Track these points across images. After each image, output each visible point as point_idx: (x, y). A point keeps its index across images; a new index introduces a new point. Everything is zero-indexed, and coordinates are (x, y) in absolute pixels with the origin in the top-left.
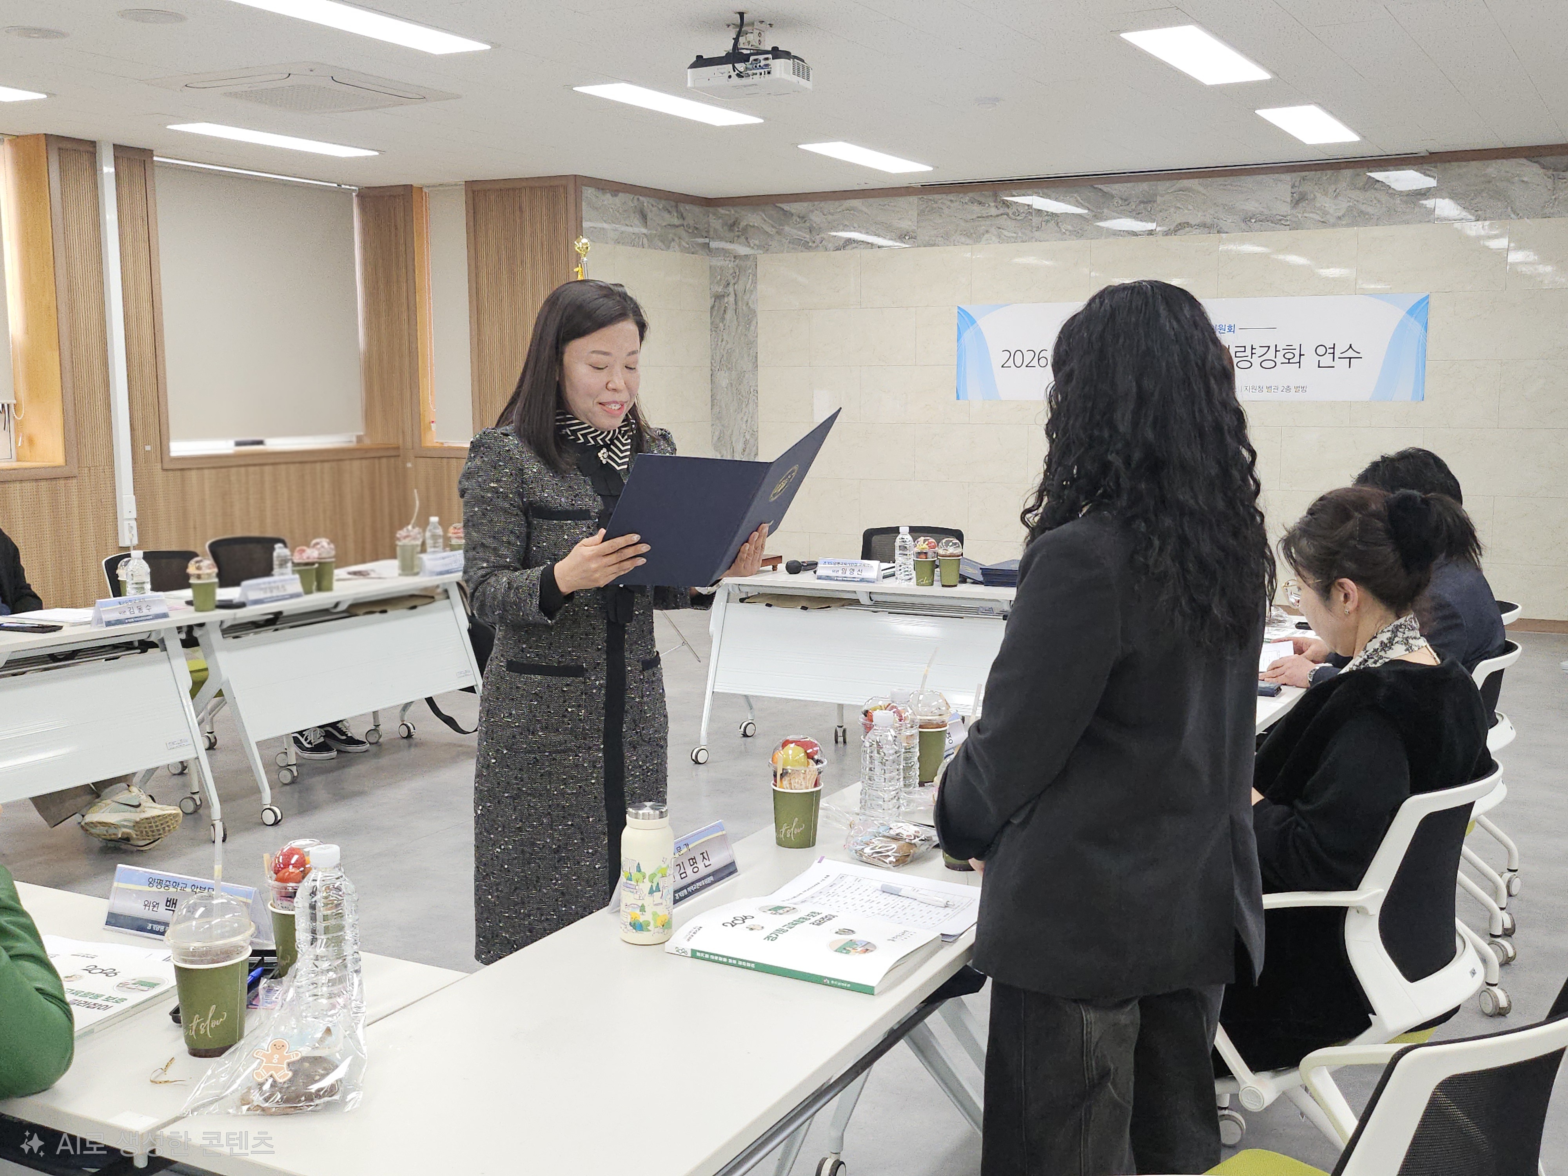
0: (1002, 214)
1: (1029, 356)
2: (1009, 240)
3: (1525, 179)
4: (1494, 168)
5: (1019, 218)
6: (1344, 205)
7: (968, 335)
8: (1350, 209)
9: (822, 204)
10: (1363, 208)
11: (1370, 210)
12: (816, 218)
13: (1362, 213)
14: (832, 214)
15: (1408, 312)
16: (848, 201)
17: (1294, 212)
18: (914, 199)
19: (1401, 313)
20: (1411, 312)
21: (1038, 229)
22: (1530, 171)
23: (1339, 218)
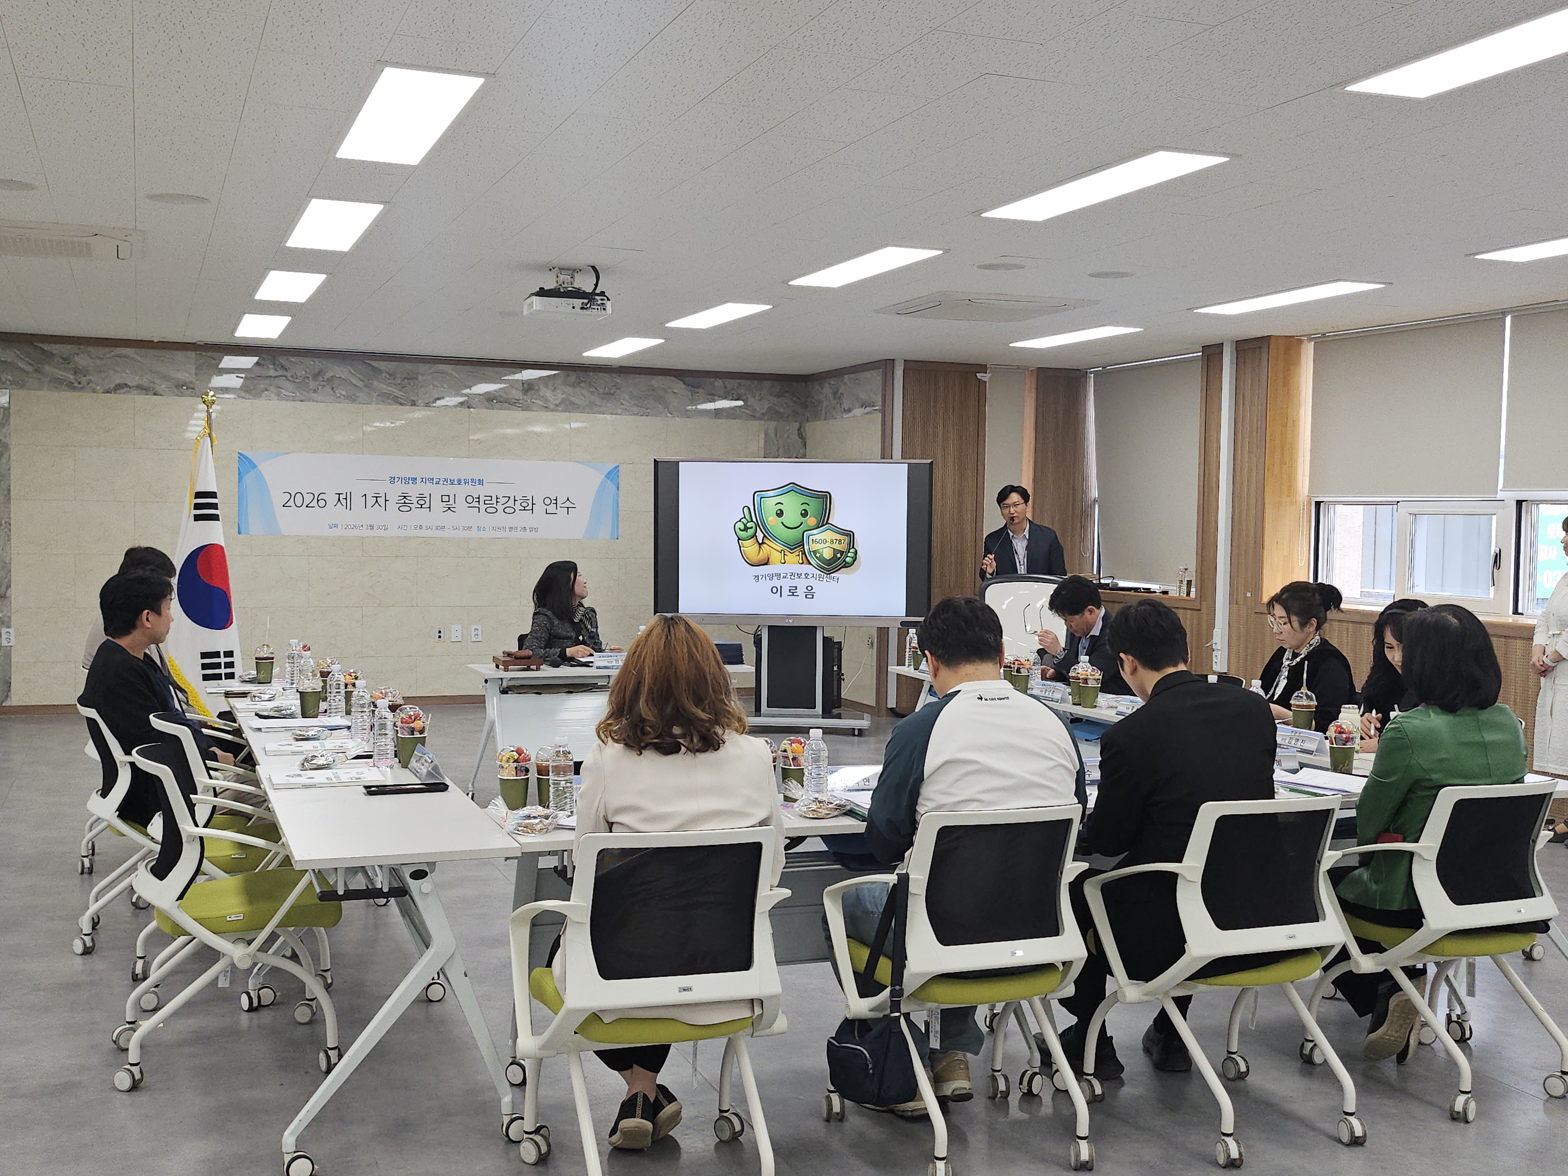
0: (281, 376)
1: (308, 498)
2: (287, 398)
3: (675, 391)
4: (656, 381)
5: (297, 381)
6: (560, 397)
7: (249, 478)
8: (564, 400)
9: (90, 349)
10: (573, 399)
11: (577, 401)
12: (82, 360)
13: (573, 404)
14: (101, 359)
15: (606, 476)
16: (119, 349)
17: (525, 398)
18: (192, 354)
19: (603, 477)
20: (608, 476)
21: (315, 391)
22: (678, 386)
23: (557, 405)
